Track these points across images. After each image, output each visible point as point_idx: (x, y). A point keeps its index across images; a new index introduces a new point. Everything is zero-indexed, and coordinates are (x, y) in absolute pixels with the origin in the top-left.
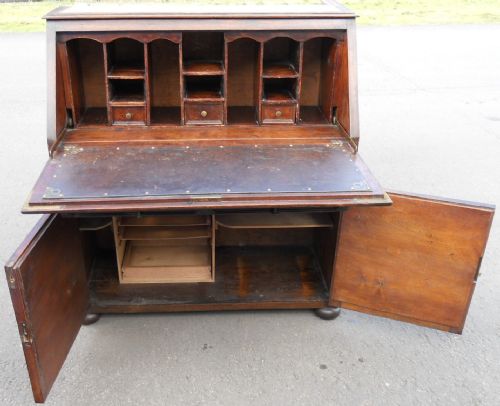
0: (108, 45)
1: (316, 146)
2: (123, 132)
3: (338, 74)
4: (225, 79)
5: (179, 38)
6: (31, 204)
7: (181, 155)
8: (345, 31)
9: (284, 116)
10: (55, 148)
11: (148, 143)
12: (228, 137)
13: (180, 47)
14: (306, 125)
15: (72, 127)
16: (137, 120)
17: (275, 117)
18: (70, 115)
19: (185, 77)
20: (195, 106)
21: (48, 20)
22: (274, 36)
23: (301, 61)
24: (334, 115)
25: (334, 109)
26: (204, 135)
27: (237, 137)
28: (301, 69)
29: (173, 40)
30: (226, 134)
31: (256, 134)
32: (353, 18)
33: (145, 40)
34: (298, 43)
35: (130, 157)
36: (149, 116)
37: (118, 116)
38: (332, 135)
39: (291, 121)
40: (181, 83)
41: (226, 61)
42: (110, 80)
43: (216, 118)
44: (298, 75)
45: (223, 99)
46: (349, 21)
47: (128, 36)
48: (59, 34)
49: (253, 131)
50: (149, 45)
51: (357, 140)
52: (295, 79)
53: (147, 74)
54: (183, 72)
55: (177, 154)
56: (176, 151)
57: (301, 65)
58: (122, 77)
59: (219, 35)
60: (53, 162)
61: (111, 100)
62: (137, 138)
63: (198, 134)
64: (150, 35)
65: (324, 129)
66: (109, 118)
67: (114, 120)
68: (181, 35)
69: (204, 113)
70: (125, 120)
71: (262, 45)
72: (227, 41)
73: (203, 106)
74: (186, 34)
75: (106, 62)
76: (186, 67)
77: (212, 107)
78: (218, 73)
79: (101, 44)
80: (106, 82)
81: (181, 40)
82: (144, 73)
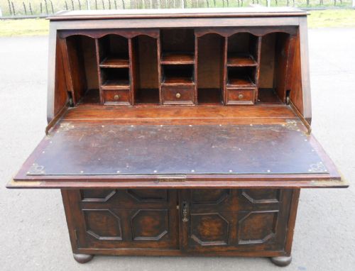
0: (99, 39)
1: (273, 126)
2: (112, 111)
3: (291, 63)
4: (196, 67)
5: (157, 34)
6: (16, 180)
7: (155, 133)
8: (297, 27)
9: (245, 98)
10: (53, 125)
11: (130, 122)
12: (197, 116)
13: (158, 41)
14: (263, 105)
15: (72, 105)
16: (124, 101)
17: (238, 99)
18: (71, 97)
19: (163, 66)
20: (171, 90)
21: (52, 20)
22: (236, 31)
23: (259, 52)
24: (287, 95)
25: (288, 92)
26: (178, 113)
27: (204, 116)
28: (259, 59)
29: (153, 35)
30: (196, 113)
31: (221, 113)
32: (305, 16)
33: (129, 36)
34: (257, 37)
35: (112, 134)
36: (133, 97)
37: (108, 97)
38: (286, 114)
39: (251, 103)
40: (159, 71)
41: (196, 53)
42: (102, 69)
43: (187, 99)
44: (257, 64)
45: (193, 84)
46: (301, 19)
47: (116, 33)
48: (59, 31)
49: (219, 111)
50: (133, 39)
51: (309, 120)
52: (255, 67)
53: (131, 63)
54: (160, 62)
55: (152, 132)
56: (151, 130)
57: (259, 55)
58: (111, 66)
59: (190, 31)
60: (47, 138)
61: (103, 84)
62: (122, 116)
63: (172, 113)
64: (133, 32)
65: (279, 109)
66: (101, 98)
67: (105, 100)
68: (159, 32)
69: (178, 95)
70: (114, 100)
71: (226, 39)
72: (197, 36)
73: (177, 89)
74: (164, 32)
75: (98, 54)
76: (164, 58)
77: (185, 91)
78: (190, 62)
79: (94, 39)
80: (99, 70)
81: (158, 36)
82: (128, 63)
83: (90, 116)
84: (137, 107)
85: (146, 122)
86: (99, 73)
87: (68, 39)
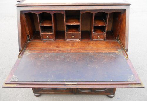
0: (39, 14)
2: (46, 43)
3: (121, 24)
4: (80, 26)
5: (64, 12)
7: (63, 57)
8: (125, 10)
9: (101, 38)
11: (53, 50)
12: (81, 47)
13: (65, 15)
14: (108, 41)
15: (29, 40)
16: (51, 39)
17: (97, 38)
18: (29, 37)
20: (70, 34)
21: (17, 6)
22: (98, 11)
24: (118, 37)
25: (118, 35)
27: (84, 47)
28: (107, 23)
29: (62, 13)
31: (91, 45)
32: (129, 5)
33: (52, 13)
34: (107, 14)
35: (46, 58)
36: (54, 37)
37: (44, 37)
39: (103, 40)
40: (65, 27)
42: (41, 26)
44: (106, 25)
45: (79, 32)
46: (127, 6)
47: (46, 12)
48: (21, 11)
49: (89, 44)
50: (53, 14)
51: (127, 50)
52: (105, 26)
53: (53, 24)
54: (66, 24)
55: (62, 57)
56: (62, 55)
57: (107, 21)
58: (45, 25)
59: (79, 11)
61: (41, 32)
62: (50, 46)
63: (70, 45)
64: (53, 11)
65: (114, 43)
66: (41, 38)
67: (43, 38)
68: (65, 11)
69: (73, 36)
70: (46, 38)
71: (94, 14)
72: (81, 13)
74: (67, 11)
75: (39, 20)
76: (67, 21)
77: (76, 35)
78: (78, 24)
79: (37, 14)
80: (39, 27)
81: (65, 13)
83: (37, 46)
84: (56, 41)
85: (60, 50)
86: (40, 28)
87: (25, 14)
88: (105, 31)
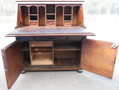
0: (30, 7)
1: (76, 28)
4: (56, 15)
5: (45, 6)
6: (8, 35)
8: (82, 4)
9: (69, 24)
13: (46, 8)
14: (74, 26)
15: (21, 26)
16: (36, 25)
17: (67, 25)
18: (21, 24)
19: (46, 15)
20: (49, 22)
21: (17, 1)
22: (66, 5)
24: (80, 24)
25: (80, 23)
27: (58, 27)
28: (72, 14)
30: (56, 27)
32: (84, 1)
34: (72, 7)
37: (31, 24)
39: (70, 26)
43: (53, 25)
45: (55, 20)
47: (34, 5)
48: (19, 4)
50: (39, 7)
52: (71, 16)
57: (72, 12)
58: (33, 15)
59: (54, 5)
60: (15, 30)
61: (30, 20)
64: (39, 5)
68: (46, 5)
69: (51, 23)
70: (33, 25)
71: (64, 8)
72: (56, 6)
74: (47, 5)
77: (53, 22)
78: (54, 14)
79: (28, 7)
80: (29, 16)
81: (46, 6)
82: (37, 14)
84: (39, 27)
86: (29, 17)
87: (21, 7)
88: (71, 20)
